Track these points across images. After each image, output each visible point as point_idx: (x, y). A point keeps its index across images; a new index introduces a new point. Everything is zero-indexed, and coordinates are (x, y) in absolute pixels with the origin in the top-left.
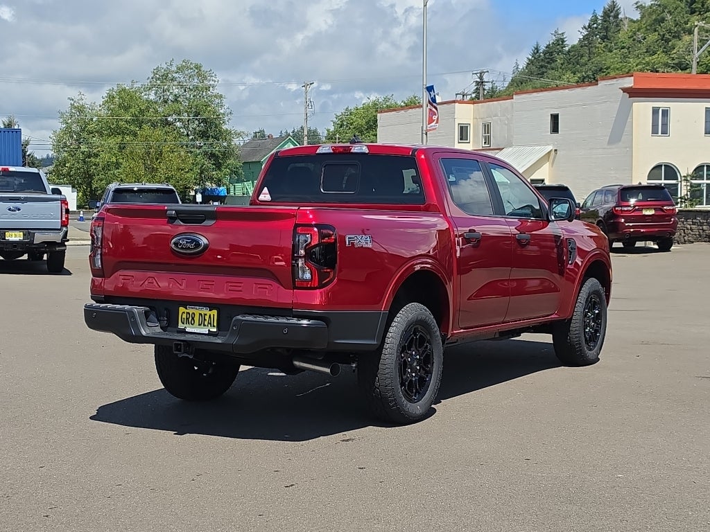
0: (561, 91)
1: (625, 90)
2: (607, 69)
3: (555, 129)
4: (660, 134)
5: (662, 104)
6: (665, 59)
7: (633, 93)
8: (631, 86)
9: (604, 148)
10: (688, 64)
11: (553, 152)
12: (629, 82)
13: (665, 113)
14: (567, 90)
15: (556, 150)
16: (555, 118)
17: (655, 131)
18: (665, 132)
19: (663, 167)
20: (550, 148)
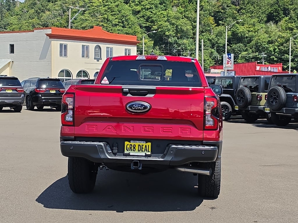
0: (15, 33)
1: (47, 35)
2: (11, 24)
3: (12, 51)
4: (63, 56)
5: (64, 42)
6: (38, 21)
7: (51, 36)
8: (50, 33)
9: (37, 62)
10: (48, 25)
11: (11, 63)
12: (49, 31)
13: (66, 46)
14: (18, 33)
15: (13, 62)
16: (12, 46)
17: (61, 55)
18: (65, 55)
19: (65, 71)
20: (10, 60)
